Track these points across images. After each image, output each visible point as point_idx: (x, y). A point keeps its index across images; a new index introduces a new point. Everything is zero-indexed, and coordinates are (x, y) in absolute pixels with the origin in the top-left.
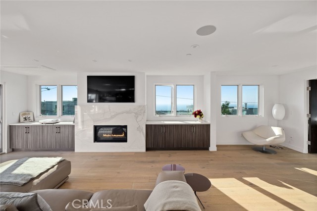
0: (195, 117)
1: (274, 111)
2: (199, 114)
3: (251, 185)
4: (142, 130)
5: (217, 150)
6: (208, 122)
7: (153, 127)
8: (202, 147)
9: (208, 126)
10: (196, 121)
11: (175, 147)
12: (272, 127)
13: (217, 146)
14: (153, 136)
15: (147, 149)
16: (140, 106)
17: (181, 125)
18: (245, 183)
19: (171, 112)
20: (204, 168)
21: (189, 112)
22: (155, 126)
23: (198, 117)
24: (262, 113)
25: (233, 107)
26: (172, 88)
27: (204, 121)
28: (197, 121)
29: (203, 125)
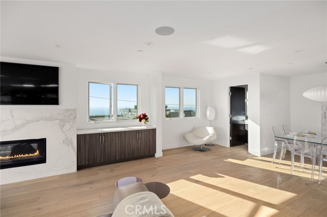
0: (140, 121)
1: (208, 113)
2: (144, 117)
3: (197, 182)
4: (71, 142)
5: (163, 155)
6: (154, 127)
7: (88, 137)
8: (148, 154)
9: (154, 130)
10: (140, 126)
11: (117, 158)
12: (207, 128)
13: (163, 151)
14: (87, 149)
15: (80, 167)
16: (67, 110)
17: (125, 132)
18: (192, 182)
19: (109, 116)
20: (154, 176)
21: (123, 116)
22: (91, 135)
23: (143, 121)
24: (199, 114)
25: (169, 110)
26: (111, 88)
27: (150, 126)
28: (142, 126)
29: (149, 130)
